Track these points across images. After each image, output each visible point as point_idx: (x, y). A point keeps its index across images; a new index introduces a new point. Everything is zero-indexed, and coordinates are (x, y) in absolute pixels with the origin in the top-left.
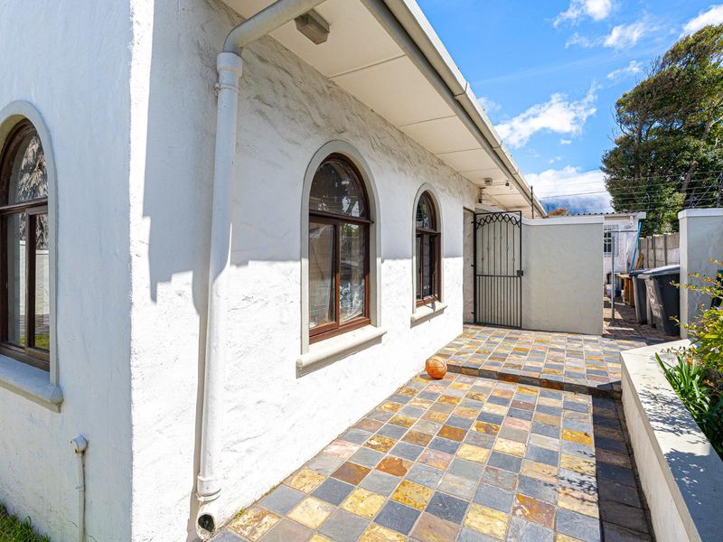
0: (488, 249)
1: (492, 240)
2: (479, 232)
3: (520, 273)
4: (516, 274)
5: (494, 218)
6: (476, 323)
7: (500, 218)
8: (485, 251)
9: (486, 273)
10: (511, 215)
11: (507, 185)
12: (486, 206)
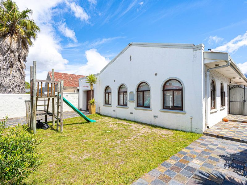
0: (234, 95)
1: (235, 93)
2: (231, 91)
3: (245, 101)
4: (243, 101)
5: (236, 87)
6: (230, 114)
7: (238, 87)
8: (233, 95)
9: (233, 101)
10: (241, 86)
11: (240, 78)
12: (233, 84)
